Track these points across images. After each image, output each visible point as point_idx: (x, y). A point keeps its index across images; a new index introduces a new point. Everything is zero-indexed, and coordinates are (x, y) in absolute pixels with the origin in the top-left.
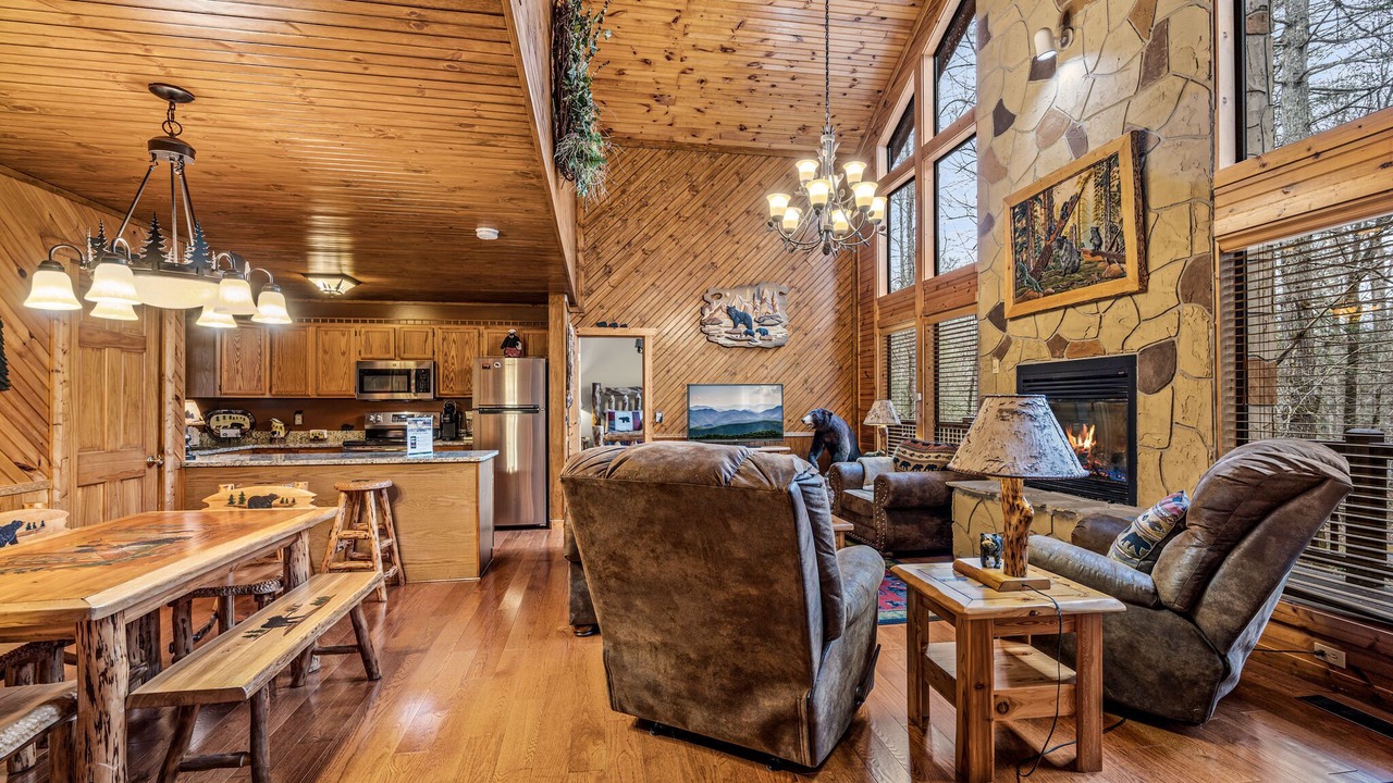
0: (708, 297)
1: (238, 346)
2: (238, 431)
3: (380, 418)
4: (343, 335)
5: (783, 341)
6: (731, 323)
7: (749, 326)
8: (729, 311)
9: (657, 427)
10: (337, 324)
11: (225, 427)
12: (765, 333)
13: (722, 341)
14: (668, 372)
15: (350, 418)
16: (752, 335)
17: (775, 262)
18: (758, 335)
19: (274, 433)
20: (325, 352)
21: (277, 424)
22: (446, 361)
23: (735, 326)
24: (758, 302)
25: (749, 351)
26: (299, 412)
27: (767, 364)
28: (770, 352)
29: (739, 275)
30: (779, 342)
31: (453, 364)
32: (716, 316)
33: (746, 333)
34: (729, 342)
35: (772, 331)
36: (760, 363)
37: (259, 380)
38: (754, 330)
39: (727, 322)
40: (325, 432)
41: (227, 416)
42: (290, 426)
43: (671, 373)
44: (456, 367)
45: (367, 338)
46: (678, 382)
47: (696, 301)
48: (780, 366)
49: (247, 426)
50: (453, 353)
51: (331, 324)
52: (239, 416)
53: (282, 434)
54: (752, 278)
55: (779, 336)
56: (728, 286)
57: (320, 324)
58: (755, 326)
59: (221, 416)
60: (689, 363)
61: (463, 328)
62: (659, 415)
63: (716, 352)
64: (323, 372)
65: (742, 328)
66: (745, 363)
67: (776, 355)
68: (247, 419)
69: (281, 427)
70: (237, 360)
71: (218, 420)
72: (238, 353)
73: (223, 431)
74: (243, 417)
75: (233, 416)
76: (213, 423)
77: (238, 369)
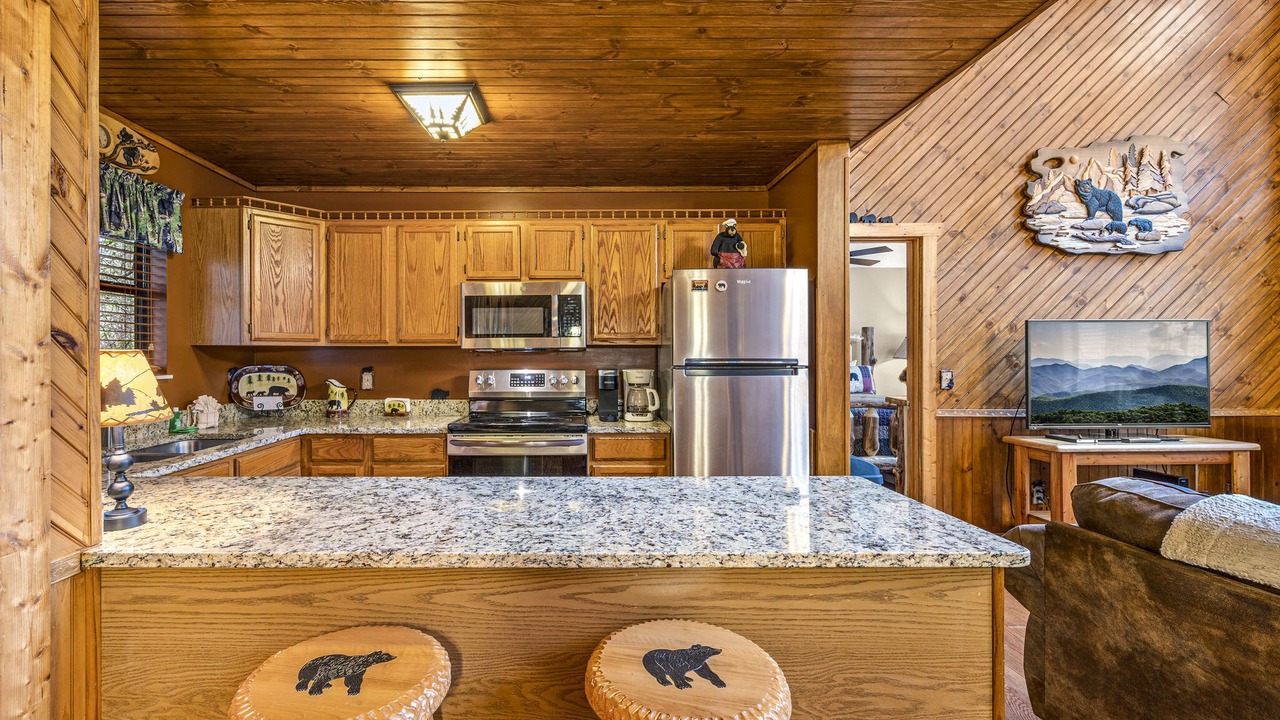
0: (1036, 165)
1: (278, 257)
2: (280, 399)
3: (492, 378)
4: (439, 239)
5: (1179, 242)
6: (1081, 211)
7: (1116, 215)
8: (1079, 189)
9: (944, 395)
10: (428, 222)
11: (261, 394)
12: (1144, 227)
13: (1065, 243)
14: (962, 299)
15: (443, 379)
16: (1121, 230)
17: (1159, 99)
18: (1132, 232)
19: (332, 403)
20: (411, 269)
21: (337, 390)
22: (604, 282)
23: (1090, 215)
24: (1132, 170)
25: (1108, 261)
26: (369, 370)
27: (1143, 284)
28: (1149, 263)
29: (1091, 125)
30: (1171, 243)
31: (615, 287)
32: (1055, 197)
33: (1110, 229)
34: (1079, 246)
35: (1159, 223)
36: (1130, 283)
37: (310, 315)
38: (1125, 221)
39: (1076, 208)
40: (407, 401)
41: (264, 375)
42: (355, 392)
43: (967, 303)
44: (621, 292)
45: (477, 244)
46: (981, 318)
47: (1012, 174)
48: (1167, 288)
49: (293, 391)
50: (615, 268)
51: (421, 222)
52: (282, 375)
53: (344, 406)
54: (1114, 129)
55: (1173, 232)
56: (1071, 144)
57: (402, 222)
58: (1128, 215)
59: (254, 376)
60: (1000, 283)
61: (632, 224)
62: (946, 376)
63: (1049, 264)
64: (408, 303)
65: (1103, 219)
66: (1102, 282)
67: (1159, 268)
68: (293, 381)
69: (342, 394)
70: (276, 281)
71: (250, 382)
72: (278, 270)
73: (257, 401)
74: (287, 376)
75: (272, 375)
76: (243, 388)
77: (277, 297)
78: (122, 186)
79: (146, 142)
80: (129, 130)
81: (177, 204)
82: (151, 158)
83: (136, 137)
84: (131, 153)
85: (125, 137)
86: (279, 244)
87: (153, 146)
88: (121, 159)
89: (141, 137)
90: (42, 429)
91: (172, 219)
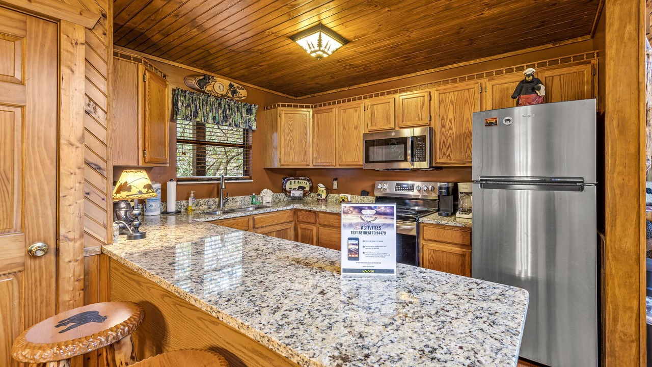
1: (291, 128)
2: (301, 192)
3: (386, 186)
4: (356, 111)
10: (352, 103)
11: (295, 189)
15: (366, 185)
19: (319, 195)
20: (345, 128)
21: (321, 188)
22: (443, 126)
26: (336, 179)
31: (450, 129)
37: (305, 154)
40: (349, 196)
41: (297, 181)
42: (329, 190)
44: (454, 132)
45: (373, 112)
49: (308, 189)
50: (451, 116)
51: (349, 103)
52: (304, 181)
53: (324, 196)
57: (341, 104)
59: (293, 181)
61: (461, 85)
64: (343, 146)
68: (308, 184)
69: (323, 191)
70: (291, 139)
71: (291, 184)
72: (291, 135)
73: (292, 192)
74: (306, 182)
75: (300, 181)
76: (288, 186)
77: (291, 146)
78: (229, 106)
79: (241, 87)
80: (233, 83)
81: (254, 110)
82: (243, 93)
83: (236, 85)
84: (234, 92)
85: (231, 86)
86: (292, 122)
87: (245, 87)
88: (230, 95)
89: (238, 85)
90: (80, 199)
91: (252, 116)
